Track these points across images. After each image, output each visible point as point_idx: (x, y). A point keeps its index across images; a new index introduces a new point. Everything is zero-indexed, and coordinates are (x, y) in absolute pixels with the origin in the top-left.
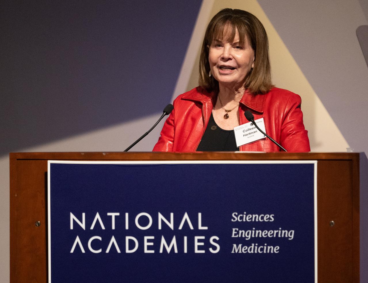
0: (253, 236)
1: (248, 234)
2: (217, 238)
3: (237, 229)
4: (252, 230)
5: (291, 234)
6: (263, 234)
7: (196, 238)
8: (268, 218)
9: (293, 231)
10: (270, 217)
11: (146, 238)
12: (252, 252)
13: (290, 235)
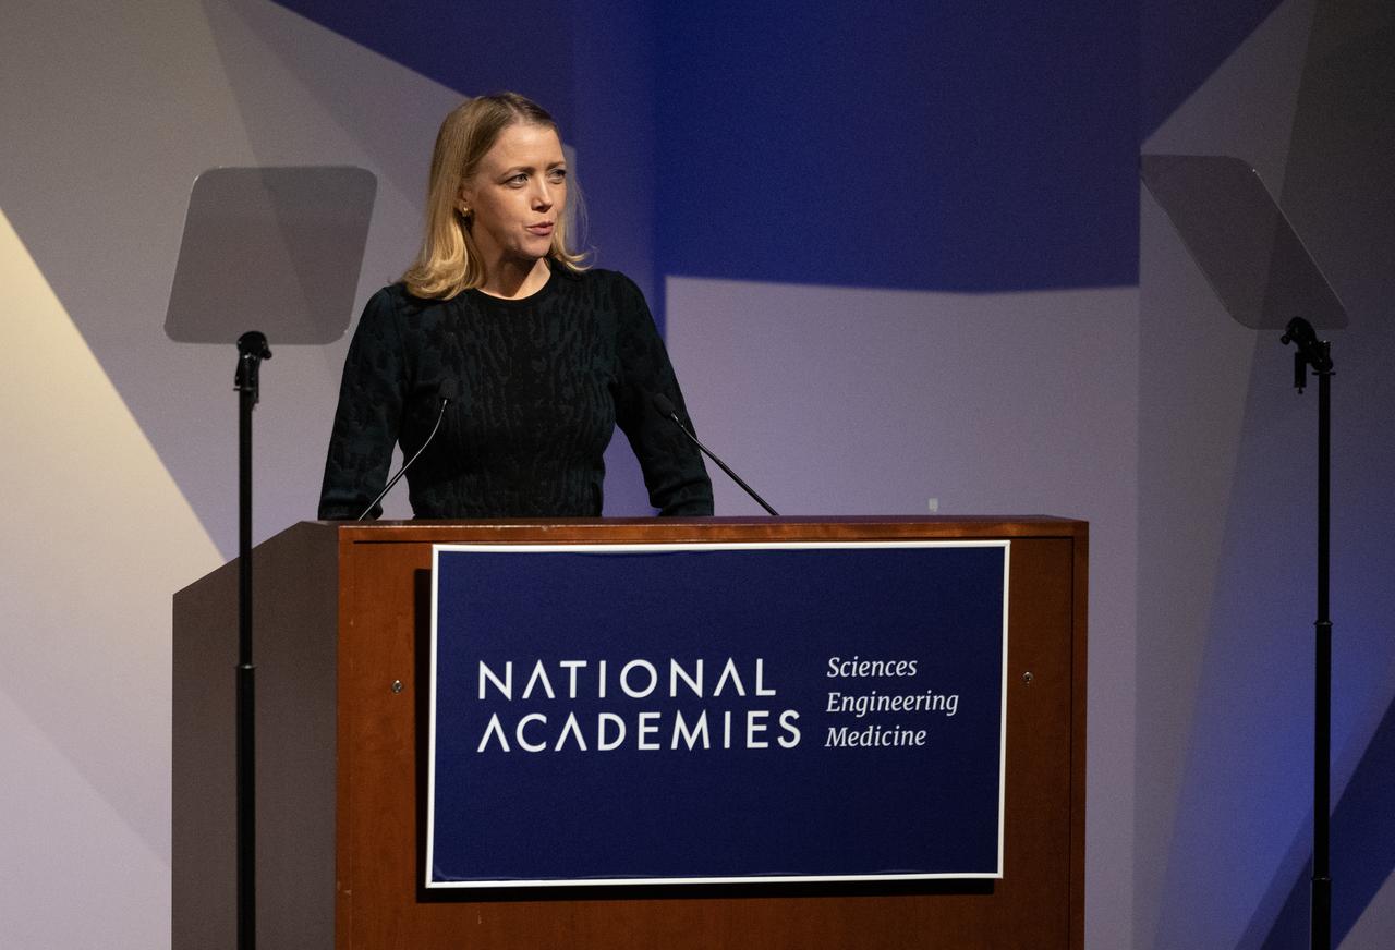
0: (872, 709)
1: (861, 706)
2: (796, 715)
3: (839, 694)
4: (870, 695)
5: (952, 704)
6: (892, 704)
7: (751, 715)
8: (907, 667)
9: (957, 697)
10: (908, 666)
11: (643, 716)
12: (869, 744)
13: (950, 705)
